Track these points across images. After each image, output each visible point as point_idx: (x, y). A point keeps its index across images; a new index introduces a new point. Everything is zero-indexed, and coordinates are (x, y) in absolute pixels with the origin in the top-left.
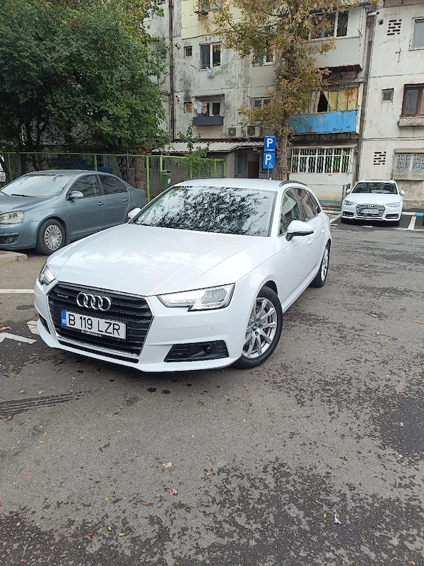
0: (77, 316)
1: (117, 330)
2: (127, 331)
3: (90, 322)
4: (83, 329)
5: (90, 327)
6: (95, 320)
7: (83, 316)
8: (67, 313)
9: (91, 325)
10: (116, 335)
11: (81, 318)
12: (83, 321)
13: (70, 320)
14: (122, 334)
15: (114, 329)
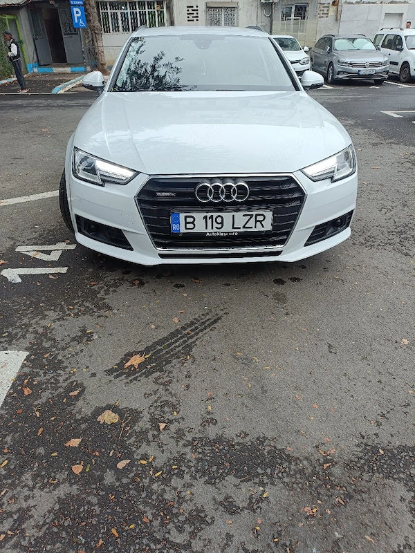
0: (199, 216)
1: (261, 222)
2: (274, 220)
3: (219, 220)
4: (209, 230)
5: (220, 226)
6: (227, 216)
7: (209, 215)
8: (182, 216)
9: (222, 223)
10: (259, 228)
11: (205, 218)
12: (209, 222)
13: (186, 223)
14: (268, 226)
15: (256, 221)
